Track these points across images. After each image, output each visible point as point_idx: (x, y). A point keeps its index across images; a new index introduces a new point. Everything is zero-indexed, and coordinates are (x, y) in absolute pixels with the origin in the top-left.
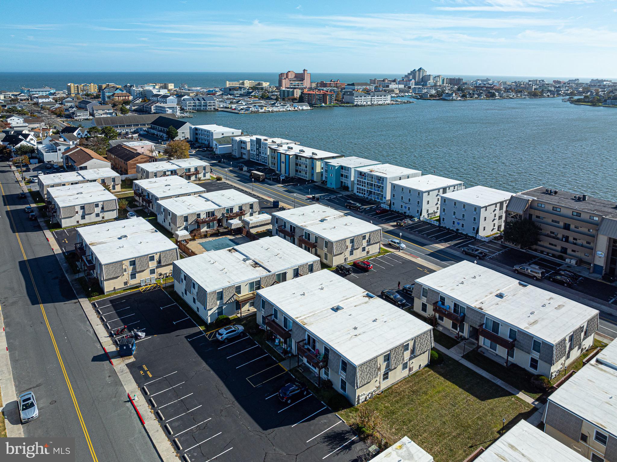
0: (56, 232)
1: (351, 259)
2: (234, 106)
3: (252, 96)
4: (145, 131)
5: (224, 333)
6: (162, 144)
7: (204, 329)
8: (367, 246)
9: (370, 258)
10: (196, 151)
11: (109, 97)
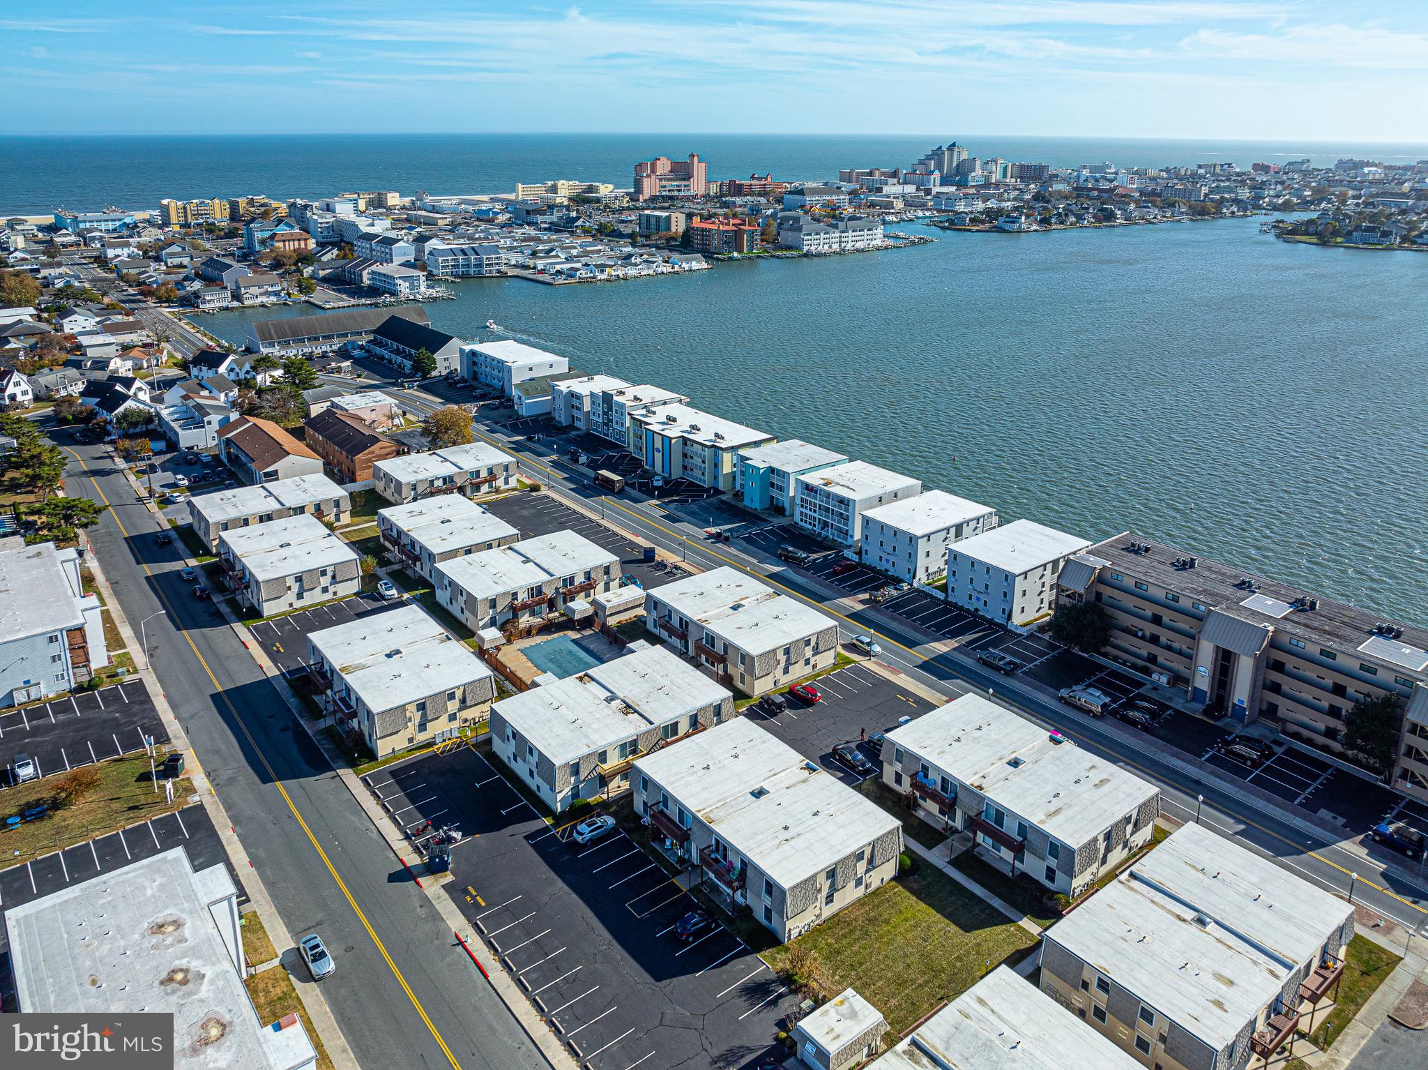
0: (255, 628)
1: (785, 680)
2: (540, 264)
3: (577, 227)
4: (361, 348)
5: (584, 831)
6: (403, 386)
7: (552, 822)
8: (813, 655)
9: (818, 675)
10: (479, 409)
11: (263, 242)
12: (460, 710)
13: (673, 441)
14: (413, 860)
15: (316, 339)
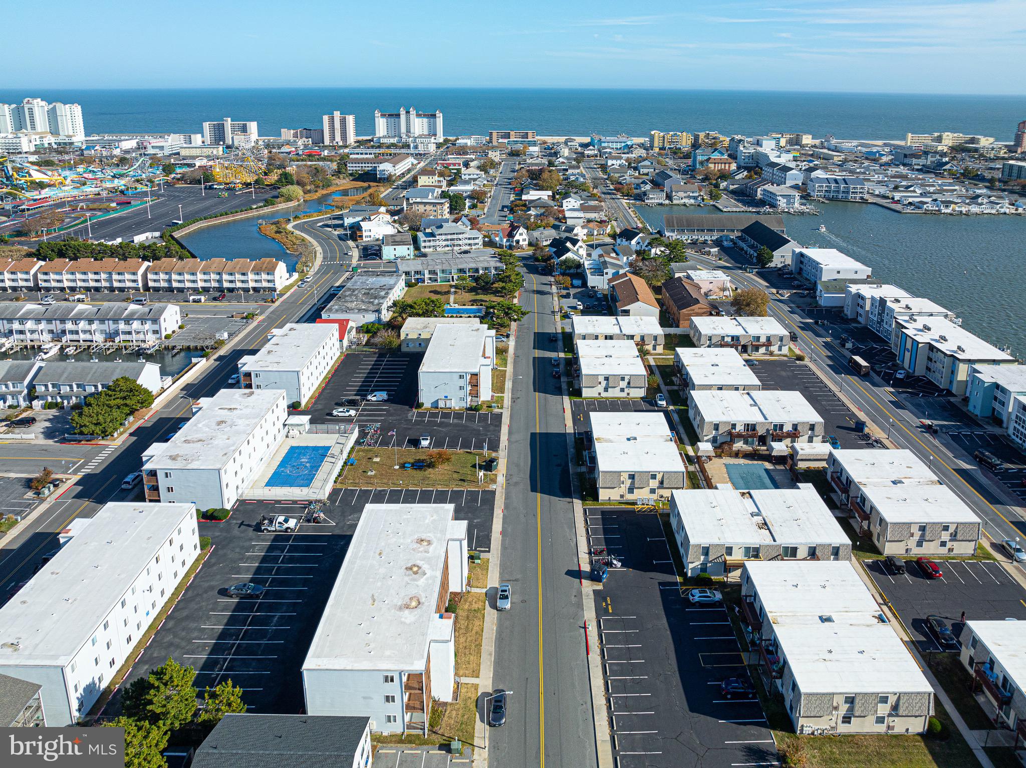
1: (916, 552)
2: (897, 196)
3: (945, 170)
4: (732, 240)
5: (696, 595)
6: (746, 271)
7: (682, 581)
8: (950, 540)
9: (953, 558)
10: (792, 295)
11: (702, 163)
12: (659, 488)
13: (920, 345)
14: (586, 567)
15: (703, 231)
